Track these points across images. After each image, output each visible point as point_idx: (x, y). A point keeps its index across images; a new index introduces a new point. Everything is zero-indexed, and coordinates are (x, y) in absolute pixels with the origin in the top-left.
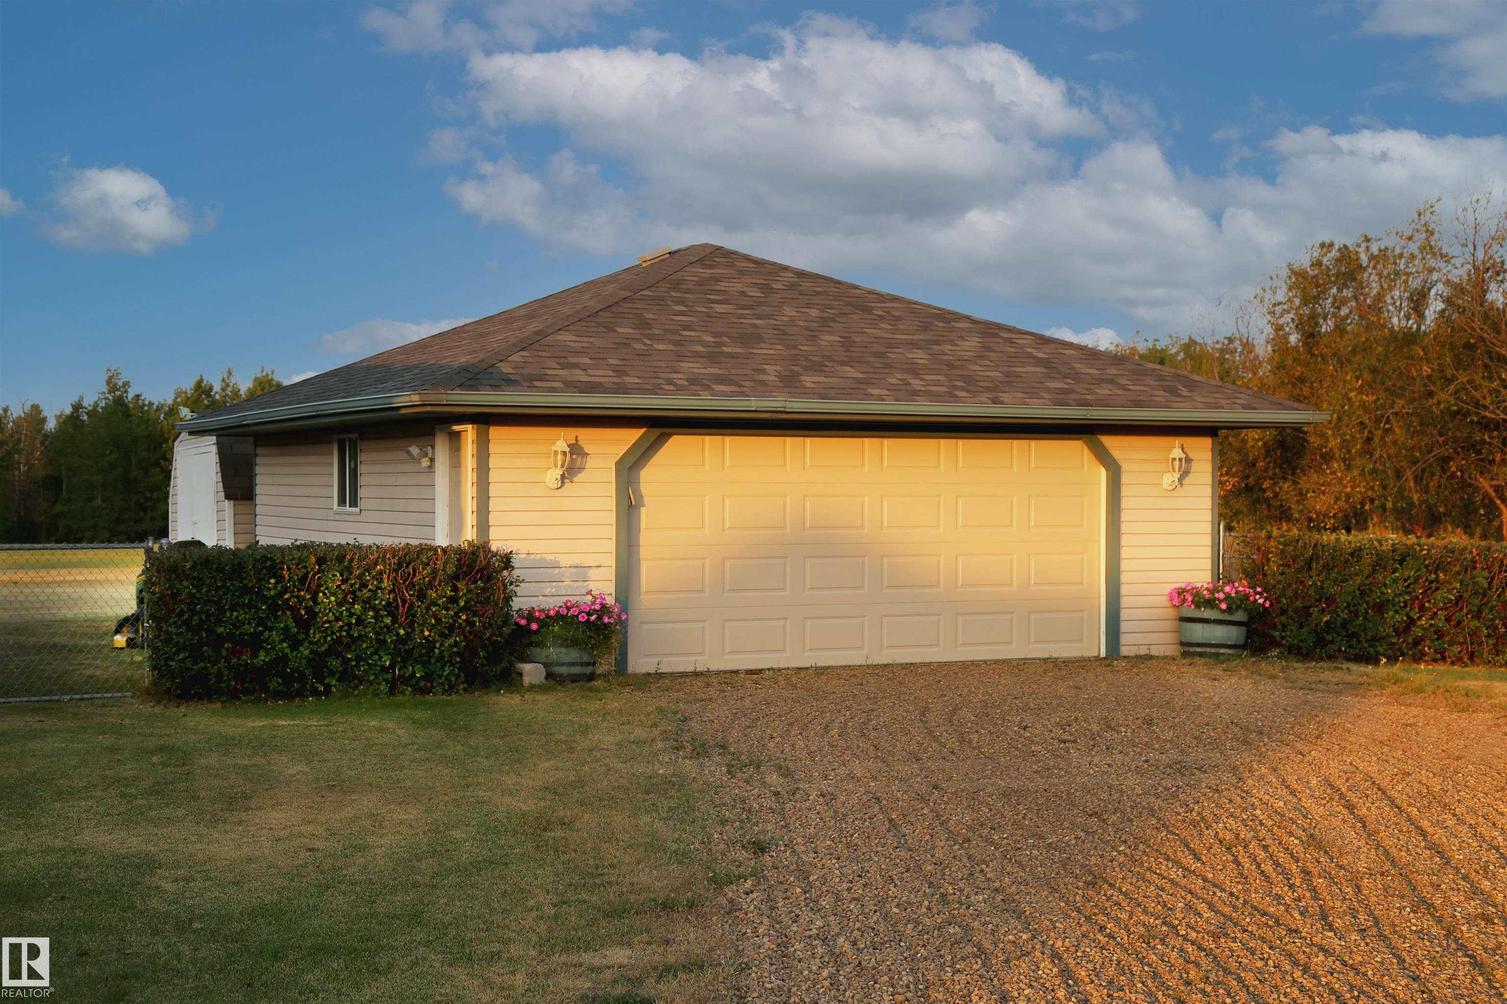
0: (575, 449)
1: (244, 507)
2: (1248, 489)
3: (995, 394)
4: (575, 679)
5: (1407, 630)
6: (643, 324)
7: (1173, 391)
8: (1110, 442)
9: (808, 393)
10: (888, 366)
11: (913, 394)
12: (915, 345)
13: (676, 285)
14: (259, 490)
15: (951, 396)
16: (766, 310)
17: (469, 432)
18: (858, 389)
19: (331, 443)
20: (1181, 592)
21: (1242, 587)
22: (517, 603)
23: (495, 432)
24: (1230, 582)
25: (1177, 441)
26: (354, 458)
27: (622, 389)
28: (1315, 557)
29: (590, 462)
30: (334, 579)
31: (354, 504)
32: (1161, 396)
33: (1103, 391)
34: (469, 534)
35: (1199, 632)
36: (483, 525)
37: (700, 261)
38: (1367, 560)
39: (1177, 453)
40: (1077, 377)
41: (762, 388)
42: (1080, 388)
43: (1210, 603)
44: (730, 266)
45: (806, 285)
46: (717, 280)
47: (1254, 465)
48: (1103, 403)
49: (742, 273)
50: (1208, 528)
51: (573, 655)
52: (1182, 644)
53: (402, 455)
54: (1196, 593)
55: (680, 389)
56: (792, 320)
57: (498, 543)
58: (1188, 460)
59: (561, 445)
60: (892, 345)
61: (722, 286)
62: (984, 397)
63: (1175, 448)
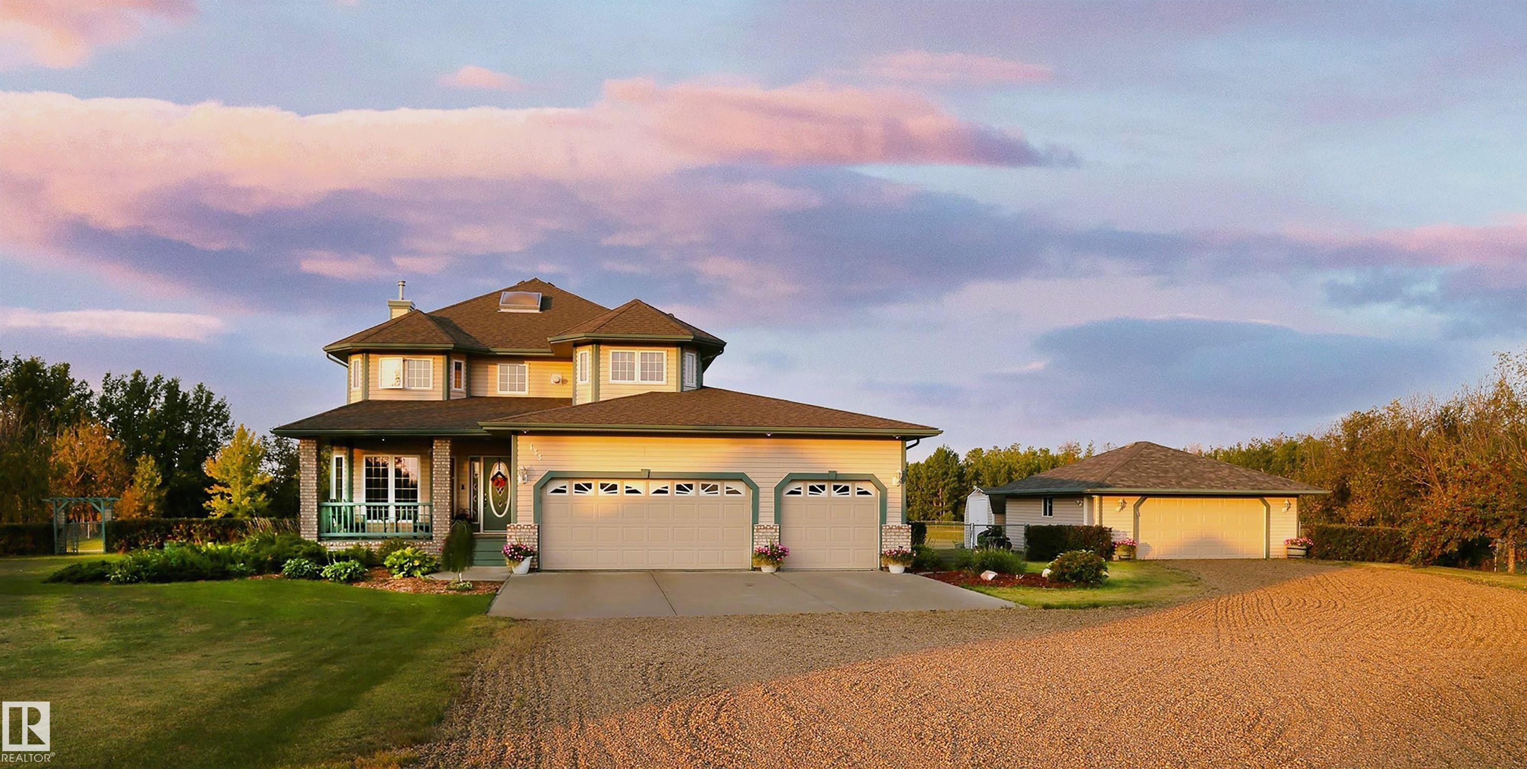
0: (1124, 502)
1: (1000, 516)
2: (1327, 510)
3: (1234, 486)
4: (1126, 559)
5: (1353, 552)
6: (1136, 468)
7: (1285, 485)
8: (1265, 498)
9: (1184, 487)
10: (1204, 478)
11: (1212, 487)
12: (1211, 472)
13: (1142, 455)
14: (1007, 511)
15: (1222, 487)
16: (1167, 462)
17: (1096, 498)
18: (1197, 485)
19: (1041, 498)
20: (1287, 541)
21: (1305, 539)
22: (1112, 541)
23: (1104, 497)
24: (1302, 538)
25: (1287, 499)
26: (1051, 502)
27: (1137, 487)
28: (1326, 531)
29: (1127, 505)
30: (1072, 533)
31: (1051, 514)
32: (1282, 486)
33: (1265, 485)
34: (1097, 523)
35: (1293, 552)
36: (1101, 521)
37: (1146, 448)
38: (1341, 532)
39: (1286, 502)
40: (1257, 481)
41: (1172, 486)
42: (1258, 485)
43: (1296, 544)
44: (1154, 449)
45: (1177, 454)
46: (1152, 453)
47: (1329, 500)
48: (1265, 489)
49: (1158, 451)
50: (1296, 523)
51: (1125, 553)
52: (1288, 555)
53: (1074, 503)
54: (1292, 541)
55: (1151, 486)
56: (1175, 466)
57: (1106, 524)
58: (1290, 504)
59: (1121, 501)
60: (1205, 472)
61: (1154, 455)
62: (1231, 487)
63: (1286, 501)
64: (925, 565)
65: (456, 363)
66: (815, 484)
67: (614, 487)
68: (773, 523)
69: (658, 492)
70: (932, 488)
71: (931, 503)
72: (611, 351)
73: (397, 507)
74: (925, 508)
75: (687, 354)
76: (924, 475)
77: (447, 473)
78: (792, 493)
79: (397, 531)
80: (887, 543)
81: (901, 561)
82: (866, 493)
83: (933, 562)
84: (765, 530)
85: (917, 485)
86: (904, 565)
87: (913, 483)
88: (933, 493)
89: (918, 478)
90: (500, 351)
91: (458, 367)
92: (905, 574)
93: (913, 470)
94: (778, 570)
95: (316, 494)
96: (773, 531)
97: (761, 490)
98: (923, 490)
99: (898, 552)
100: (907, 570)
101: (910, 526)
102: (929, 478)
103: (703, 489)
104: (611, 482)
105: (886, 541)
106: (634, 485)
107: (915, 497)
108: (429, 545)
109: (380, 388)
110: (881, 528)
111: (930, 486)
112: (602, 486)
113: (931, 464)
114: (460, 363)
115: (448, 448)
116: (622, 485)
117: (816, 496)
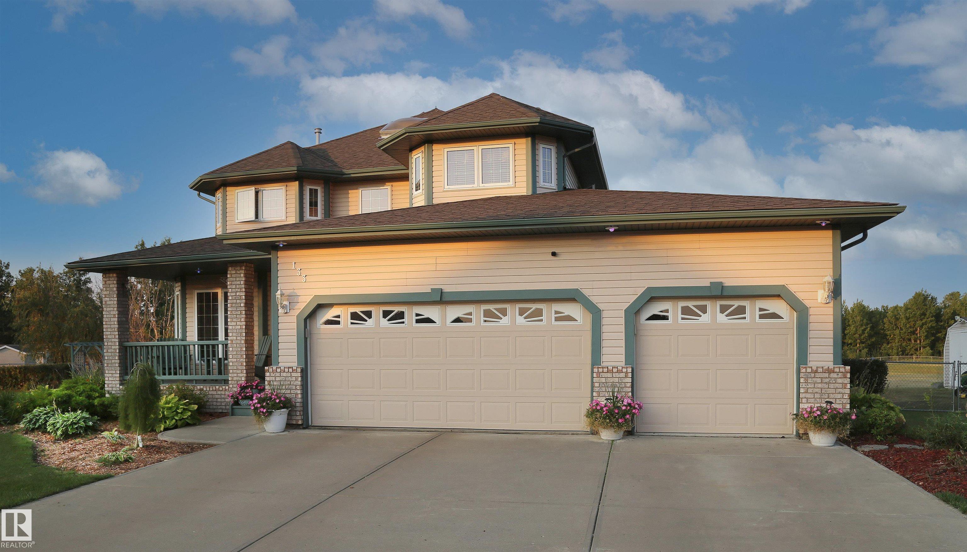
64: (874, 431)
65: (310, 189)
66: (690, 304)
67: (400, 315)
68: (623, 364)
69: (458, 320)
70: (910, 327)
71: (910, 340)
72: (446, 150)
73: (202, 346)
74: (904, 344)
75: (541, 148)
76: (903, 316)
77: (242, 305)
78: (655, 317)
79: (209, 373)
80: (808, 396)
81: (829, 427)
82: (774, 316)
83: (888, 427)
84: (609, 375)
85: (895, 325)
86: (833, 432)
87: (892, 324)
88: (911, 332)
89: (897, 319)
90: (354, 172)
91: (313, 193)
92: (837, 447)
93: (892, 312)
94: (630, 433)
95: (117, 333)
96: (623, 375)
97: (604, 314)
98: (901, 329)
99: (823, 411)
100: (840, 441)
101: (848, 368)
102: (908, 319)
103: (521, 314)
104: (396, 309)
105: (806, 392)
106: (427, 312)
107: (894, 335)
108: (226, 390)
109: (237, 221)
110: (799, 372)
111: (908, 326)
112: (386, 314)
113: (909, 307)
114: (316, 191)
115: (242, 275)
116: (410, 313)
117: (692, 322)
